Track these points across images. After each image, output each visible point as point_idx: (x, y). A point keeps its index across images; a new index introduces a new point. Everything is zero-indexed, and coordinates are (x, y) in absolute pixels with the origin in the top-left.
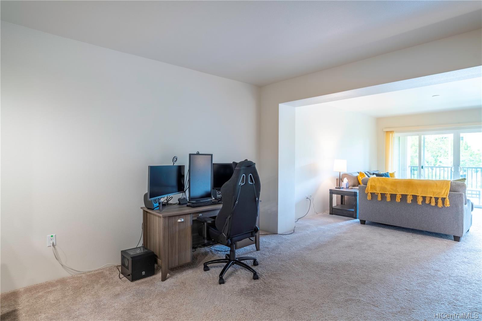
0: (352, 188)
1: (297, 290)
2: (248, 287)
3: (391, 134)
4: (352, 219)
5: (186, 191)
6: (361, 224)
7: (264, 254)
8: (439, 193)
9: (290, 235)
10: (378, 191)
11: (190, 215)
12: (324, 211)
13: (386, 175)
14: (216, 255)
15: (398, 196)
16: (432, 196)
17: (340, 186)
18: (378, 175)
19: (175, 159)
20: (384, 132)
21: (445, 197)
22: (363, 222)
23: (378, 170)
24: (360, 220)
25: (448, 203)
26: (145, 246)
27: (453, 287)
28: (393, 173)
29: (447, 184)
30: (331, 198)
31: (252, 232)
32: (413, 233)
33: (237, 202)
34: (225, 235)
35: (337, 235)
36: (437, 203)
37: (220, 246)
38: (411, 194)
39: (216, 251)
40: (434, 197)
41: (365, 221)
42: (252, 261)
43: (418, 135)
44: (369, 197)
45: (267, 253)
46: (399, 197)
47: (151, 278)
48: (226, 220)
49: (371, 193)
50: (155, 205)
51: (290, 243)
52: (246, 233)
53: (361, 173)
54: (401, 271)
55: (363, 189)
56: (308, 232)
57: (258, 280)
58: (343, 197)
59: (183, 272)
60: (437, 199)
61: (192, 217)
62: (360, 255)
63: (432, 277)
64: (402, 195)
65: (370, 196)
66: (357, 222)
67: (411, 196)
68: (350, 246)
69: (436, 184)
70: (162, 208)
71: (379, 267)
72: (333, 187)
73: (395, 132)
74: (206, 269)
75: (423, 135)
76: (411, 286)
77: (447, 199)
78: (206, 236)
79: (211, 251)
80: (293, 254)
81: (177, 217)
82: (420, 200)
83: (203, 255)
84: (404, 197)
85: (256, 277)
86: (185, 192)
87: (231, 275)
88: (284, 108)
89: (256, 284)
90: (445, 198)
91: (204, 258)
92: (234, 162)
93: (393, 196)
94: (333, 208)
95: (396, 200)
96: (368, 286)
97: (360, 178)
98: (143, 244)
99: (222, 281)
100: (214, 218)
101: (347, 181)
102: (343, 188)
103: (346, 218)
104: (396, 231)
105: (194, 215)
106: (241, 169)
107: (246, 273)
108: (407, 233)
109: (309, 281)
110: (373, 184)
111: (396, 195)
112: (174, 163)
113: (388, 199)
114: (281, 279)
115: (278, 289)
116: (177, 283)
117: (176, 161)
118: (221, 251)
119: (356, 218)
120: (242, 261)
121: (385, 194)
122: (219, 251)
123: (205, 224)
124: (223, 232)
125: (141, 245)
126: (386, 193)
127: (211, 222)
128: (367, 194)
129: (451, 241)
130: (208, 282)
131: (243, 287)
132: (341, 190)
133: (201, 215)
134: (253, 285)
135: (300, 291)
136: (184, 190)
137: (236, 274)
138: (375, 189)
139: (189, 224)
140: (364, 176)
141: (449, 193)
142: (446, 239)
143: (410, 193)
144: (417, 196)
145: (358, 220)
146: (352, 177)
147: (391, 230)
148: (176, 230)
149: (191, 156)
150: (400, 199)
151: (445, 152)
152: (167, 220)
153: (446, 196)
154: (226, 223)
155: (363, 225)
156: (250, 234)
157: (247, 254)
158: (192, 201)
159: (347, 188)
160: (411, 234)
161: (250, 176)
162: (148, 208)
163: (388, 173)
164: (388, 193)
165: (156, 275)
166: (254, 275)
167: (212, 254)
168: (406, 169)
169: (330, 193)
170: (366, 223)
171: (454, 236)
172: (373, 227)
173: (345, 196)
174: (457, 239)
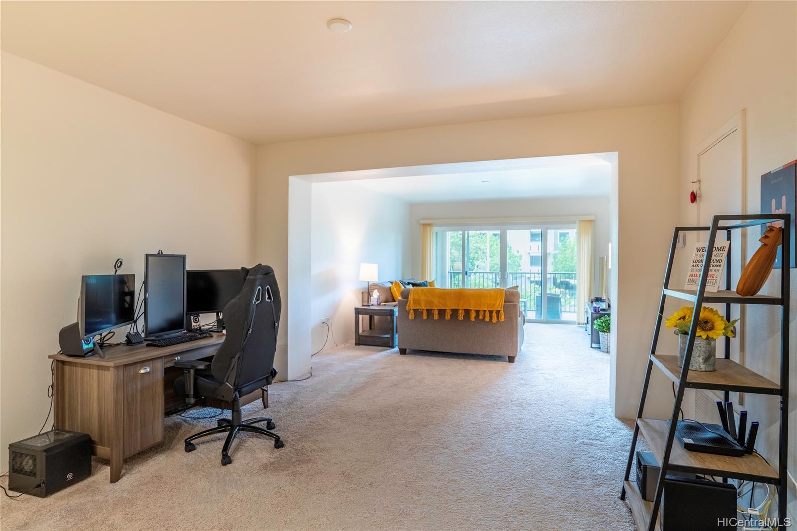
0: (385, 305)
1: (345, 449)
2: (272, 460)
3: (429, 228)
4: (387, 350)
5: (137, 320)
6: (401, 354)
7: (278, 412)
8: (493, 305)
9: (308, 380)
10: (423, 307)
11: (161, 360)
12: (345, 340)
13: (424, 285)
14: (196, 425)
15: (448, 311)
16: (486, 309)
17: (368, 302)
18: (414, 285)
19: (119, 263)
20: (421, 224)
21: (499, 309)
22: (403, 352)
23: (413, 278)
24: (399, 349)
25: (503, 317)
26: (59, 428)
27: (517, 411)
28: (433, 282)
29: (501, 294)
30: (357, 321)
31: (267, 377)
32: (465, 358)
33: (251, 330)
34: (230, 385)
35: (374, 372)
36: (491, 317)
37: (198, 411)
39: (195, 419)
40: (489, 311)
41: (406, 349)
42: (266, 422)
43: (461, 230)
44: (412, 316)
45: (283, 410)
46: (449, 313)
47: (86, 482)
48: (231, 361)
49: (414, 310)
50: (85, 347)
51: (312, 391)
52: (259, 380)
53: (396, 282)
54: (462, 404)
55: (403, 305)
56: (334, 373)
57: (283, 448)
58: (373, 319)
59: (148, 460)
60: (491, 312)
61: (163, 363)
62: (411, 393)
63: (495, 406)
64: (453, 310)
65: (413, 314)
66: (395, 353)
67: (463, 311)
68: (395, 385)
69: (490, 294)
70: (103, 352)
71: (437, 404)
72: (359, 305)
73: (434, 225)
74: (190, 447)
75: (467, 230)
76: (477, 419)
77: (502, 312)
78: (192, 392)
79: (185, 421)
80: (322, 405)
81: (139, 365)
82: (473, 315)
83: (173, 429)
84: (455, 312)
85: (279, 444)
86: (136, 322)
87: (237, 449)
88: (295, 183)
89: (283, 455)
90: (499, 311)
91: (178, 433)
92: (243, 269)
93: (442, 312)
94: (359, 336)
95: (445, 316)
96: (431, 428)
97: (395, 289)
98: (53, 426)
99: (226, 460)
100: (209, 359)
101: (378, 294)
102: (372, 305)
103: (380, 348)
104: (444, 359)
105: (166, 360)
106: (256, 279)
107: (261, 442)
108: (458, 360)
109: (357, 435)
110: (417, 297)
111: (445, 310)
112: (116, 271)
113: (436, 317)
114: (318, 441)
115: (318, 453)
116: (145, 479)
117: (120, 266)
118: (203, 418)
119: (392, 347)
120: (252, 425)
121: (432, 310)
122: (200, 418)
123: (192, 371)
124: (227, 381)
125: (49, 428)
126: (434, 308)
127: (205, 366)
128: (409, 311)
129: (506, 363)
130: (203, 466)
131: (265, 461)
132: (371, 308)
133: (179, 357)
134: (279, 456)
135: (349, 450)
136: (134, 319)
137: (244, 446)
138: (420, 304)
139: (160, 375)
140: (400, 287)
141: (504, 304)
142: (500, 362)
143: (461, 307)
144: (469, 310)
145: (396, 349)
146: (384, 288)
147: (439, 358)
148: (137, 387)
149: (149, 257)
150: (451, 315)
151: (483, 253)
152: (122, 371)
153: (501, 308)
154: (232, 366)
155: (403, 355)
156: (265, 381)
157: (250, 415)
158: (151, 337)
159: (378, 305)
160: (463, 360)
161: (268, 288)
162: (70, 356)
163: (426, 281)
164: (435, 308)
165: (93, 475)
166: (276, 442)
167: (189, 424)
168: (445, 276)
169: (355, 314)
170: (407, 352)
171: (508, 357)
172: (417, 356)
173: (375, 316)
174: (511, 359)
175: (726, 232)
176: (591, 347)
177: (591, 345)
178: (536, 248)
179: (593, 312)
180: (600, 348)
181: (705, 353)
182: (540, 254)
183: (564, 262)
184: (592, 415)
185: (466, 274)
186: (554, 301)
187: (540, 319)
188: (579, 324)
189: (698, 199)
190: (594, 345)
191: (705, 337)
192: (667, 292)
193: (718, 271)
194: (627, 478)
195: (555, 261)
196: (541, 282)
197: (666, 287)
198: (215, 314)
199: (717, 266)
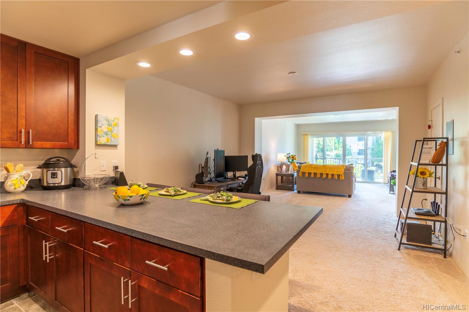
3: (306, 136)
4: (291, 192)
10: (306, 171)
12: (272, 187)
16: (335, 174)
17: (281, 171)
20: (302, 134)
22: (299, 192)
24: (298, 191)
30: (277, 179)
36: (338, 177)
38: (325, 173)
41: (300, 191)
43: (323, 137)
64: (320, 173)
66: (296, 193)
72: (277, 172)
73: (309, 135)
75: (326, 137)
77: (343, 175)
82: (330, 176)
88: (258, 121)
94: (278, 185)
95: (317, 176)
102: (283, 172)
103: (288, 191)
106: (258, 159)
108: (325, 196)
111: (317, 173)
112: (207, 156)
113: (313, 176)
117: (207, 154)
119: (293, 190)
126: (311, 172)
129: (346, 198)
141: (344, 172)
142: (344, 197)
144: (328, 173)
145: (296, 191)
146: (287, 164)
150: (319, 175)
155: (300, 194)
159: (285, 172)
160: (327, 196)
161: (260, 162)
168: (313, 160)
169: (276, 175)
170: (301, 192)
171: (348, 195)
172: (305, 194)
173: (284, 177)
174: (350, 196)
175: (435, 142)
176: (390, 193)
177: (390, 192)
178: (361, 146)
179: (391, 176)
180: (394, 194)
181: (423, 182)
182: (364, 148)
183: (378, 153)
184: (387, 216)
185: (325, 159)
186: (371, 173)
187: (363, 181)
188: (384, 183)
189: (431, 127)
190: (391, 192)
191: (422, 177)
192: (412, 163)
193: (429, 155)
194: (397, 230)
195: (373, 152)
196: (364, 164)
197: (412, 161)
198: (232, 172)
199: (429, 154)
